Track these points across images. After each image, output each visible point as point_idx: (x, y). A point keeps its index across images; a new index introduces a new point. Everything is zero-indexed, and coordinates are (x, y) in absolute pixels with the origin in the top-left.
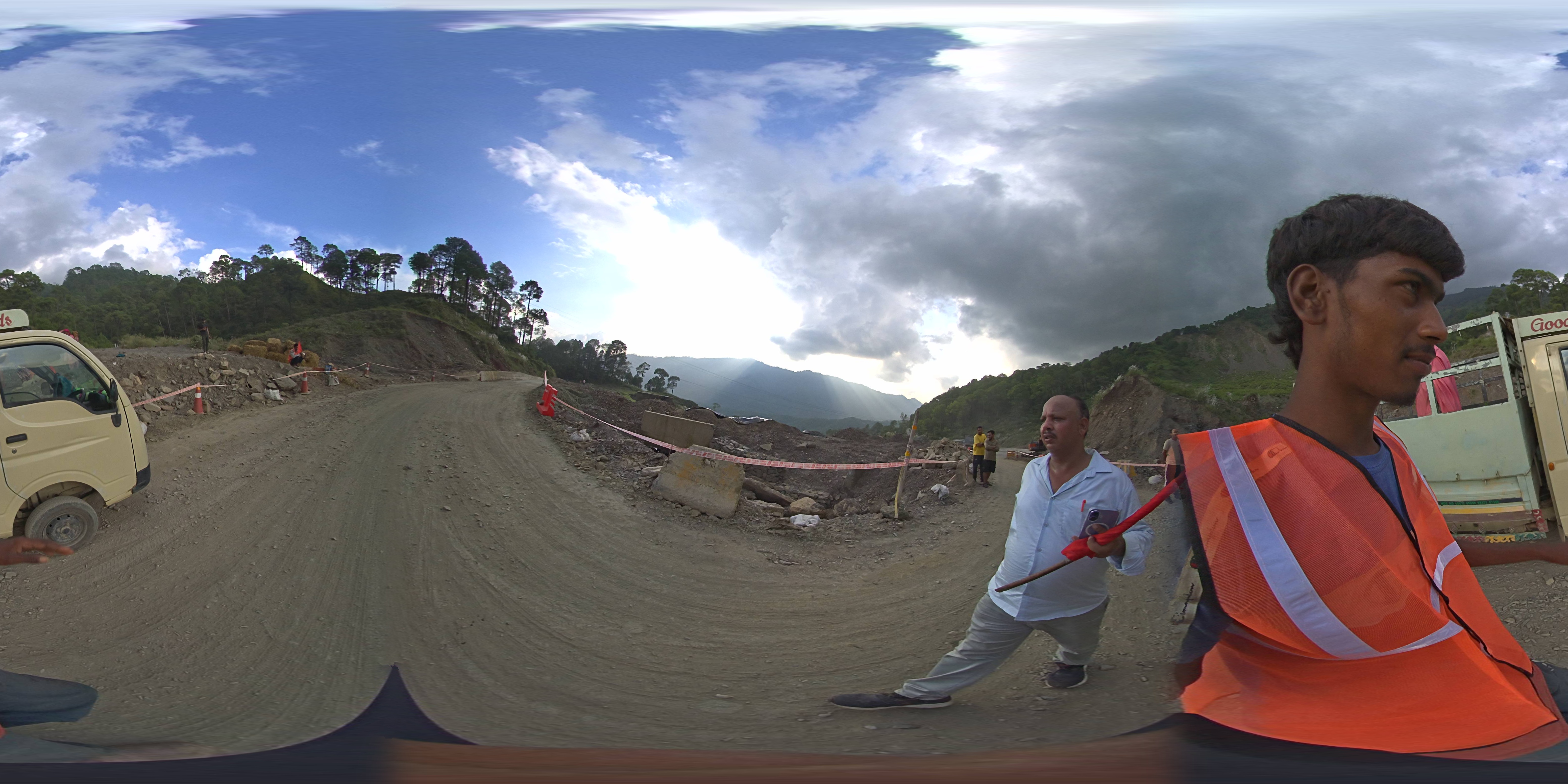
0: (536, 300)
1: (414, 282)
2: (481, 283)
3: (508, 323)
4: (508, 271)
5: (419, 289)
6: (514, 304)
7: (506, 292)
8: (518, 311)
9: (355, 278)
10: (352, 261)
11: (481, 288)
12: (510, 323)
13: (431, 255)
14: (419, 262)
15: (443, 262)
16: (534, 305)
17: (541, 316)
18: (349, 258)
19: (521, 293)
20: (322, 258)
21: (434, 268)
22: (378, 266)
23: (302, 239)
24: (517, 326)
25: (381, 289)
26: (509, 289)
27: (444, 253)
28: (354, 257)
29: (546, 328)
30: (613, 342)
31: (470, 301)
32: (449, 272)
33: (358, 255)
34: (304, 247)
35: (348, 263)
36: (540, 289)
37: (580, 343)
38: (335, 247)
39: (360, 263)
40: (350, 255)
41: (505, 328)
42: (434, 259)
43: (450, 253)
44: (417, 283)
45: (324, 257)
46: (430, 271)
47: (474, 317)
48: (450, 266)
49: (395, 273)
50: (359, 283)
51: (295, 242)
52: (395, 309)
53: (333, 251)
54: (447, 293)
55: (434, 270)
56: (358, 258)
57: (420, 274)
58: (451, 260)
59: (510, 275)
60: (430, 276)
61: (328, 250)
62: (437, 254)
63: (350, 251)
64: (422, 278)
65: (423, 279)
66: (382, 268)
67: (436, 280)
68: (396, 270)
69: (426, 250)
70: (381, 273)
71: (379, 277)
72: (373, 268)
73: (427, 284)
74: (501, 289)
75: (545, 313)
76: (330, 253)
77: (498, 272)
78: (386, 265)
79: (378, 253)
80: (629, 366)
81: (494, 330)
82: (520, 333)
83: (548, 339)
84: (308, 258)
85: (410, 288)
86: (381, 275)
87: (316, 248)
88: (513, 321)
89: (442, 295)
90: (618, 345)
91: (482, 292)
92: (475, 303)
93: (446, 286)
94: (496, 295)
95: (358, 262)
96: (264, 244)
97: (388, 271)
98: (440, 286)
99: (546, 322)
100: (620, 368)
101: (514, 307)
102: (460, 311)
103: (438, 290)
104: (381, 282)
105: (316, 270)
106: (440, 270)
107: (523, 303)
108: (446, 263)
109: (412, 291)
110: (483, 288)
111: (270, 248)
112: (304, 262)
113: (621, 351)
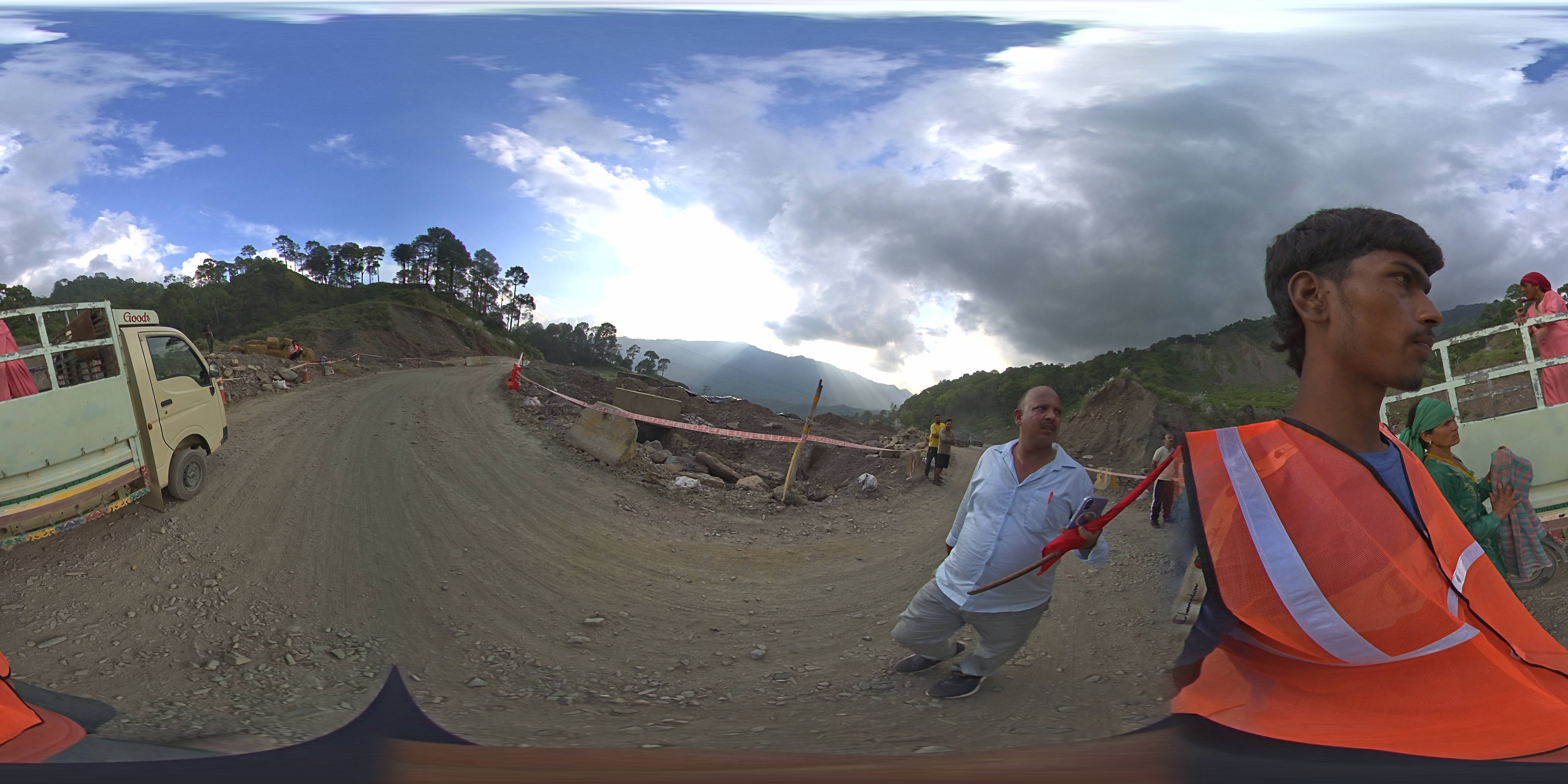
0: (522, 285)
1: (398, 273)
2: (466, 270)
3: (495, 309)
4: (492, 258)
5: (404, 280)
6: (500, 290)
7: (492, 279)
8: (505, 297)
9: (340, 272)
10: (335, 257)
11: (467, 276)
12: (497, 308)
13: (414, 246)
14: (402, 254)
15: (426, 252)
16: (521, 290)
17: (529, 301)
18: (332, 254)
19: (507, 279)
20: (305, 255)
21: (418, 258)
22: (362, 260)
23: (283, 238)
24: (505, 311)
25: (366, 282)
26: (494, 276)
27: (427, 243)
28: (337, 253)
29: (533, 312)
30: (603, 325)
31: (456, 289)
32: (434, 261)
33: (340, 250)
34: (286, 246)
35: (332, 259)
36: (526, 274)
37: (568, 327)
38: (317, 243)
39: (343, 258)
40: (333, 251)
41: (492, 314)
42: (417, 250)
43: (433, 243)
44: (402, 274)
45: (307, 254)
46: (414, 261)
47: (461, 306)
48: (434, 256)
49: (378, 265)
50: (344, 278)
51: (277, 241)
52: (381, 302)
53: (315, 248)
54: (432, 282)
55: (418, 260)
56: (341, 253)
57: (404, 266)
58: (434, 249)
59: (495, 262)
60: (414, 266)
61: (310, 247)
62: (420, 244)
63: (332, 246)
64: (406, 268)
65: (408, 270)
66: (366, 261)
67: (421, 270)
68: (380, 262)
69: (409, 241)
70: (365, 266)
71: (363, 271)
72: (357, 262)
73: (412, 275)
74: (487, 276)
75: (532, 298)
76: (313, 251)
77: (482, 259)
78: (369, 258)
79: (361, 247)
80: (619, 348)
81: (481, 316)
82: (508, 319)
83: (537, 323)
84: (291, 256)
85: (395, 279)
86: (365, 268)
87: (298, 246)
88: (500, 307)
89: (427, 285)
90: (608, 328)
91: (468, 279)
92: (462, 291)
93: (431, 276)
94: (483, 282)
95: (341, 257)
96: (246, 245)
97: (371, 264)
98: (425, 276)
99: (533, 306)
100: (610, 351)
101: (501, 293)
102: (447, 300)
103: (423, 279)
104: (366, 275)
105: (300, 267)
106: (424, 260)
107: (510, 289)
108: (429, 253)
109: (397, 282)
110: (468, 275)
111: (253, 248)
112: (287, 261)
113: (611, 333)
